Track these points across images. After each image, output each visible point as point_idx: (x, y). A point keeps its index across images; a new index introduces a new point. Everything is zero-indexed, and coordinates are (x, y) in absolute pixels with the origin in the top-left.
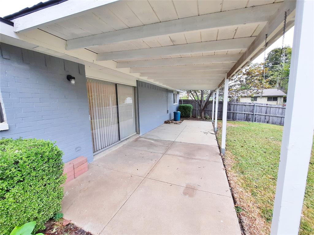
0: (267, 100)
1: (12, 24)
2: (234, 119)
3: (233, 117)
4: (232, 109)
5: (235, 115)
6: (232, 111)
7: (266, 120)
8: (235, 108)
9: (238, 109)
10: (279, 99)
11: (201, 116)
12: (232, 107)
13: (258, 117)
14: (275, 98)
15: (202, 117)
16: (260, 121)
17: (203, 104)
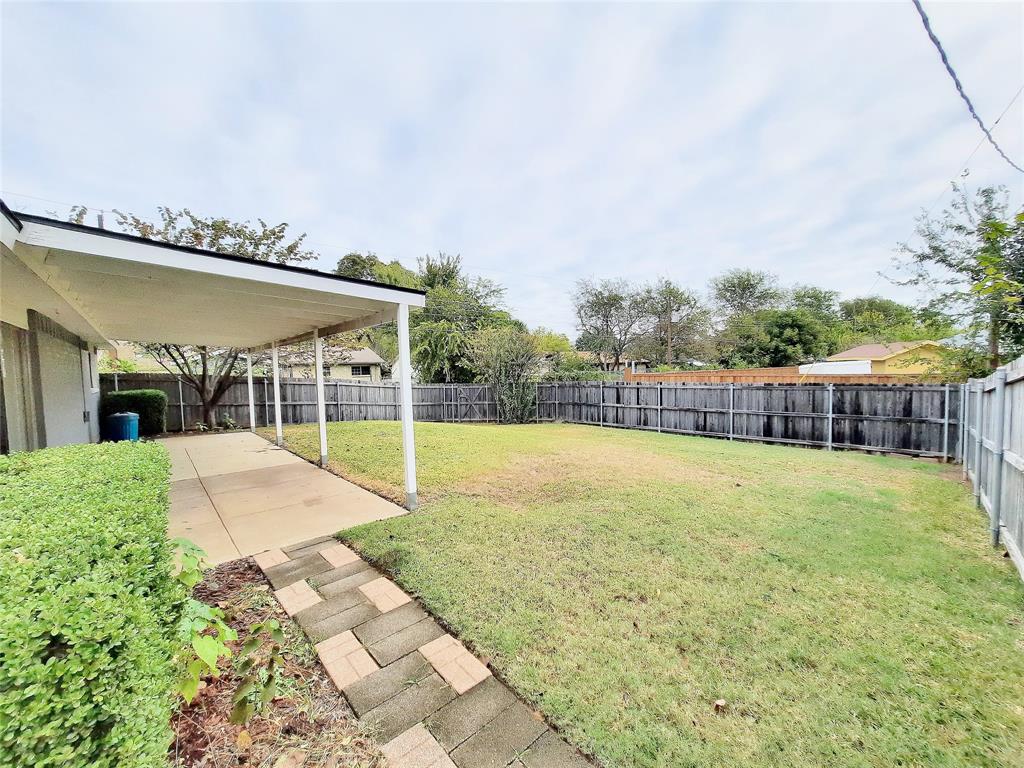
0: (351, 373)
1: (20, 228)
2: (297, 421)
3: (294, 415)
4: (289, 396)
5: (298, 412)
6: (289, 402)
7: (363, 415)
8: (297, 393)
9: (303, 395)
10: (372, 370)
11: (206, 420)
12: (289, 390)
13: (346, 411)
14: (365, 369)
15: (210, 427)
16: (351, 419)
17: (211, 387)
